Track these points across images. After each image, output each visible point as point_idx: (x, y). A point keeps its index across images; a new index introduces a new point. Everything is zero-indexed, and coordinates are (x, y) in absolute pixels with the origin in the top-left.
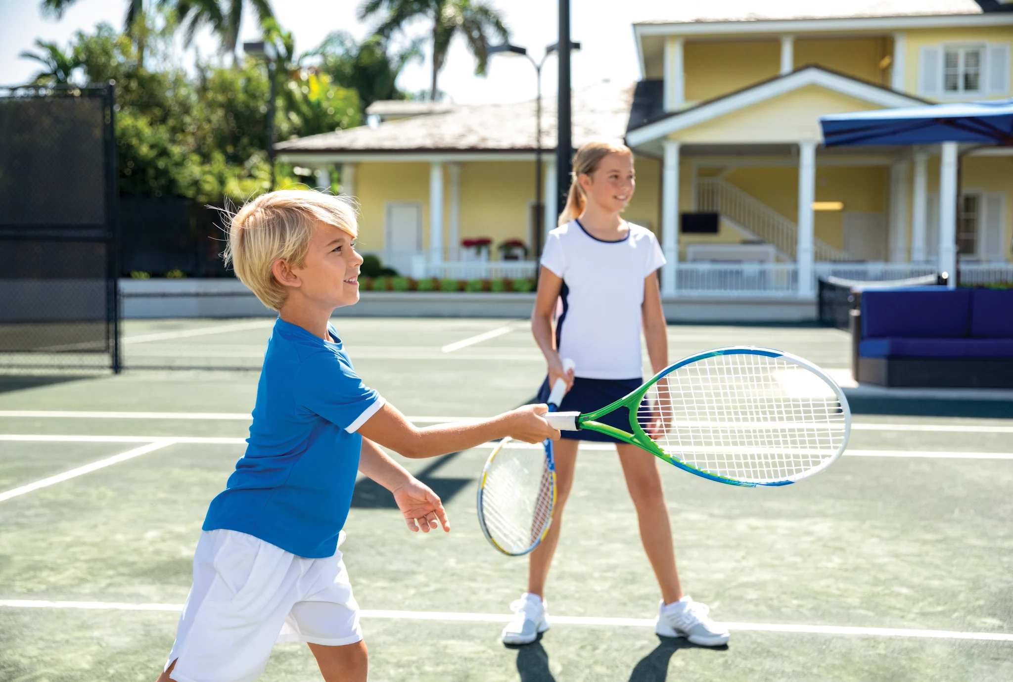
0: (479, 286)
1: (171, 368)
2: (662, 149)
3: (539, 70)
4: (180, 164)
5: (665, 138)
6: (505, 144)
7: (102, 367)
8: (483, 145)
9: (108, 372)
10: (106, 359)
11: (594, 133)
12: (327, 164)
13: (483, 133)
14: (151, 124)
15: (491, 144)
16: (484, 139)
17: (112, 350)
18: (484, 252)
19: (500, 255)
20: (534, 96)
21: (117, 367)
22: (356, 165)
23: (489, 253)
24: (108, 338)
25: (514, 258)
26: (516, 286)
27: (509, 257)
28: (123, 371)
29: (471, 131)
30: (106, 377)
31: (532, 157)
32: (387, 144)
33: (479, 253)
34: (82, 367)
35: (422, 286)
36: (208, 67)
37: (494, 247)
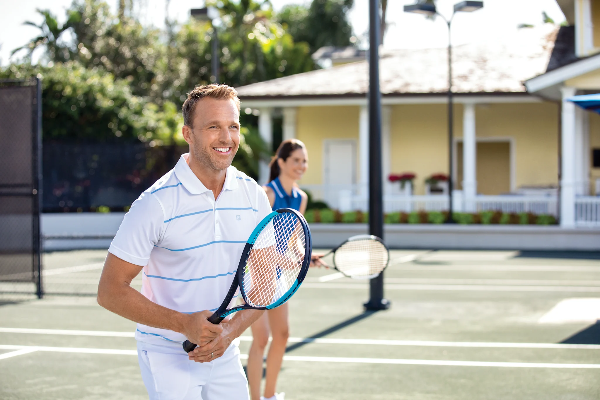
0: (397, 219)
1: (77, 295)
2: (560, 94)
3: (449, 24)
4: (139, 113)
5: (562, 84)
6: (425, 89)
7: (29, 293)
8: (404, 90)
9: (34, 297)
10: (32, 287)
11: (508, 77)
12: (269, 109)
13: (408, 79)
14: (115, 80)
15: (412, 89)
16: (407, 85)
17: (36, 280)
18: (408, 185)
19: (427, 188)
20: (447, 46)
21: (40, 293)
22: (297, 108)
23: (412, 187)
24: (34, 271)
25: (439, 191)
26: (431, 218)
27: (435, 191)
28: (44, 297)
29: (397, 76)
30: (33, 300)
31: (444, 100)
32: (320, 90)
33: (403, 187)
34: (15, 293)
35: (346, 218)
36: (175, 23)
37: (419, 182)
